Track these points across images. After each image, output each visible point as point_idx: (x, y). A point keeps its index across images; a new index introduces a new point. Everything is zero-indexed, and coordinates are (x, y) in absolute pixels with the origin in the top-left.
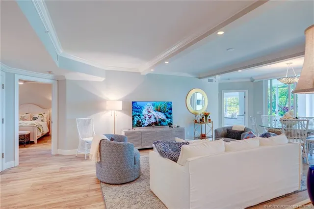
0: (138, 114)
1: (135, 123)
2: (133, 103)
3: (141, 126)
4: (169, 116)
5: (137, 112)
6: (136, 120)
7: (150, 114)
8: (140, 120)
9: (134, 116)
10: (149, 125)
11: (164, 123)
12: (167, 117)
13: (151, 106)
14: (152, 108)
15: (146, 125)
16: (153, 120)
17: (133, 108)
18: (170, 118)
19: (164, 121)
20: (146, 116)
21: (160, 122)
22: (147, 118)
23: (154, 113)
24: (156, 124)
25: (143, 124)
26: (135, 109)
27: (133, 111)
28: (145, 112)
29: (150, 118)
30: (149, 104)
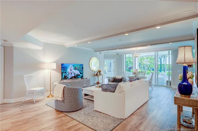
0: (65, 71)
1: (63, 77)
2: (62, 64)
3: (67, 79)
4: (82, 72)
5: (64, 70)
6: (64, 75)
7: (72, 71)
8: (66, 75)
9: (63, 72)
10: (71, 78)
11: (79, 77)
12: (81, 73)
13: (72, 66)
14: (73, 68)
15: (69, 78)
16: (73, 75)
17: (62, 68)
18: (82, 74)
19: (79, 75)
20: (70, 72)
21: (77, 76)
22: (70, 74)
23: (74, 71)
24: (75, 77)
25: (68, 77)
26: (63, 68)
27: (62, 69)
28: (69, 70)
29: (71, 74)
30: (71, 65)
